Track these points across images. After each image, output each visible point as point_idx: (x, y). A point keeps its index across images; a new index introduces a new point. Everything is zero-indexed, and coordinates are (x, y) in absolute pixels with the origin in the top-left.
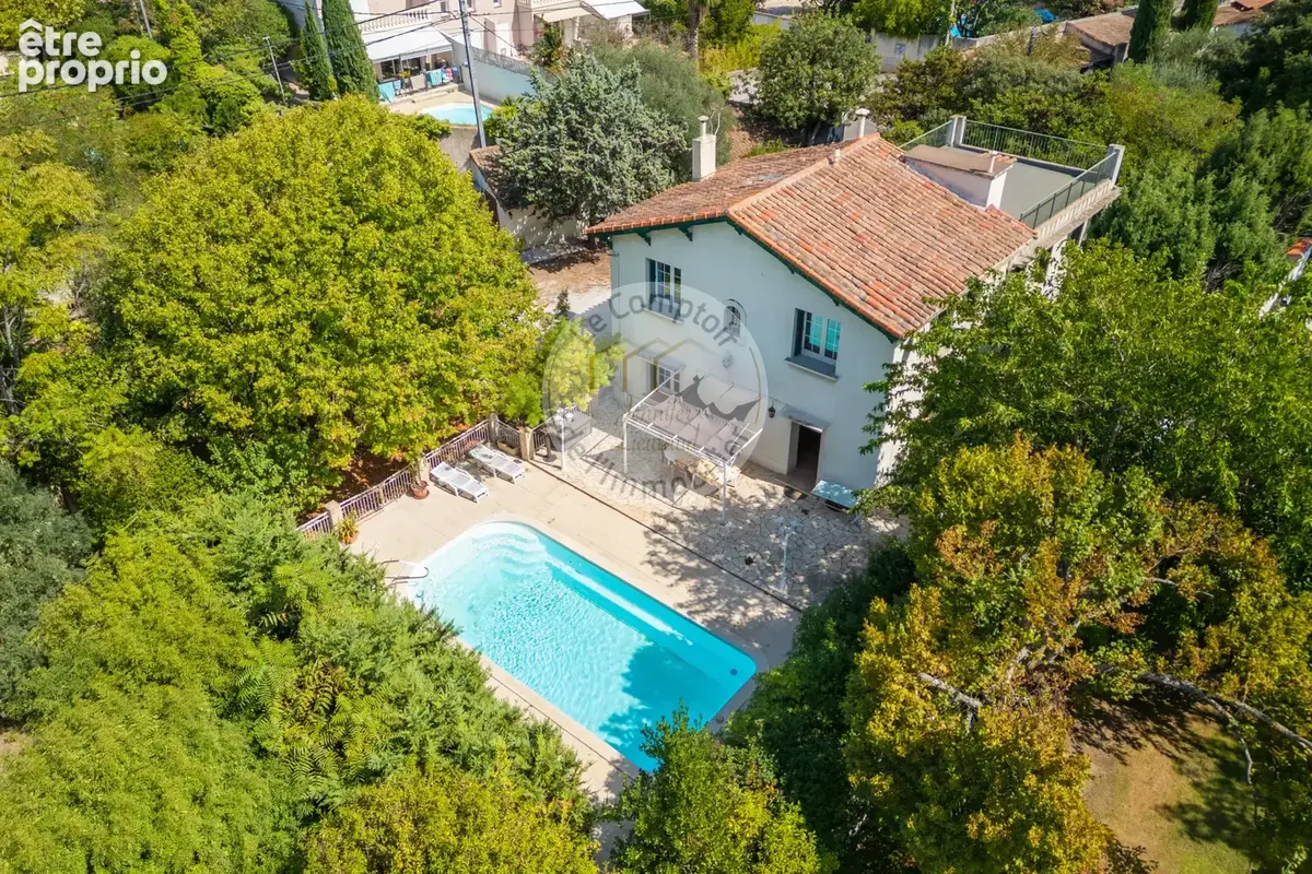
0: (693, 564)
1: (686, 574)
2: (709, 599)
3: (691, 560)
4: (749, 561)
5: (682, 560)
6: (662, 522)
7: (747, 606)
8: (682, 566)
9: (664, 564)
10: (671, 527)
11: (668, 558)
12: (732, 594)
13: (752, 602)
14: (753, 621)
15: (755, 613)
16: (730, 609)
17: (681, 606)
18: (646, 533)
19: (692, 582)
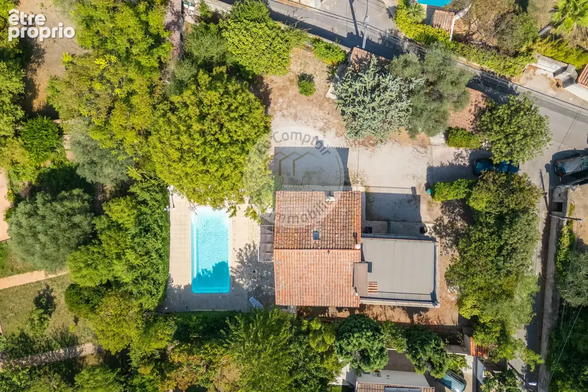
0: (245, 261)
1: (242, 262)
2: (238, 271)
3: (246, 259)
4: (254, 272)
5: (245, 258)
6: (252, 245)
7: (242, 280)
8: (243, 260)
9: (240, 255)
10: (252, 248)
11: (243, 255)
12: (243, 274)
13: (244, 280)
14: (239, 283)
15: (241, 282)
16: (239, 277)
17: (232, 268)
18: (247, 244)
19: (240, 265)
